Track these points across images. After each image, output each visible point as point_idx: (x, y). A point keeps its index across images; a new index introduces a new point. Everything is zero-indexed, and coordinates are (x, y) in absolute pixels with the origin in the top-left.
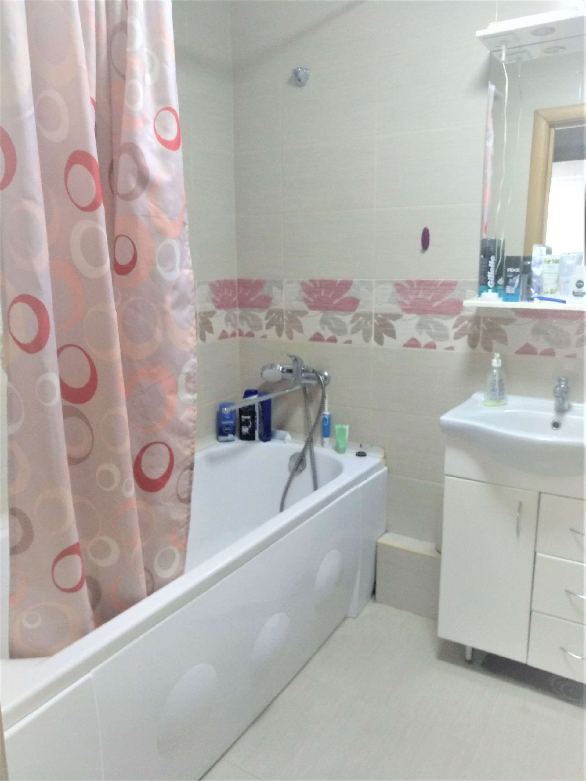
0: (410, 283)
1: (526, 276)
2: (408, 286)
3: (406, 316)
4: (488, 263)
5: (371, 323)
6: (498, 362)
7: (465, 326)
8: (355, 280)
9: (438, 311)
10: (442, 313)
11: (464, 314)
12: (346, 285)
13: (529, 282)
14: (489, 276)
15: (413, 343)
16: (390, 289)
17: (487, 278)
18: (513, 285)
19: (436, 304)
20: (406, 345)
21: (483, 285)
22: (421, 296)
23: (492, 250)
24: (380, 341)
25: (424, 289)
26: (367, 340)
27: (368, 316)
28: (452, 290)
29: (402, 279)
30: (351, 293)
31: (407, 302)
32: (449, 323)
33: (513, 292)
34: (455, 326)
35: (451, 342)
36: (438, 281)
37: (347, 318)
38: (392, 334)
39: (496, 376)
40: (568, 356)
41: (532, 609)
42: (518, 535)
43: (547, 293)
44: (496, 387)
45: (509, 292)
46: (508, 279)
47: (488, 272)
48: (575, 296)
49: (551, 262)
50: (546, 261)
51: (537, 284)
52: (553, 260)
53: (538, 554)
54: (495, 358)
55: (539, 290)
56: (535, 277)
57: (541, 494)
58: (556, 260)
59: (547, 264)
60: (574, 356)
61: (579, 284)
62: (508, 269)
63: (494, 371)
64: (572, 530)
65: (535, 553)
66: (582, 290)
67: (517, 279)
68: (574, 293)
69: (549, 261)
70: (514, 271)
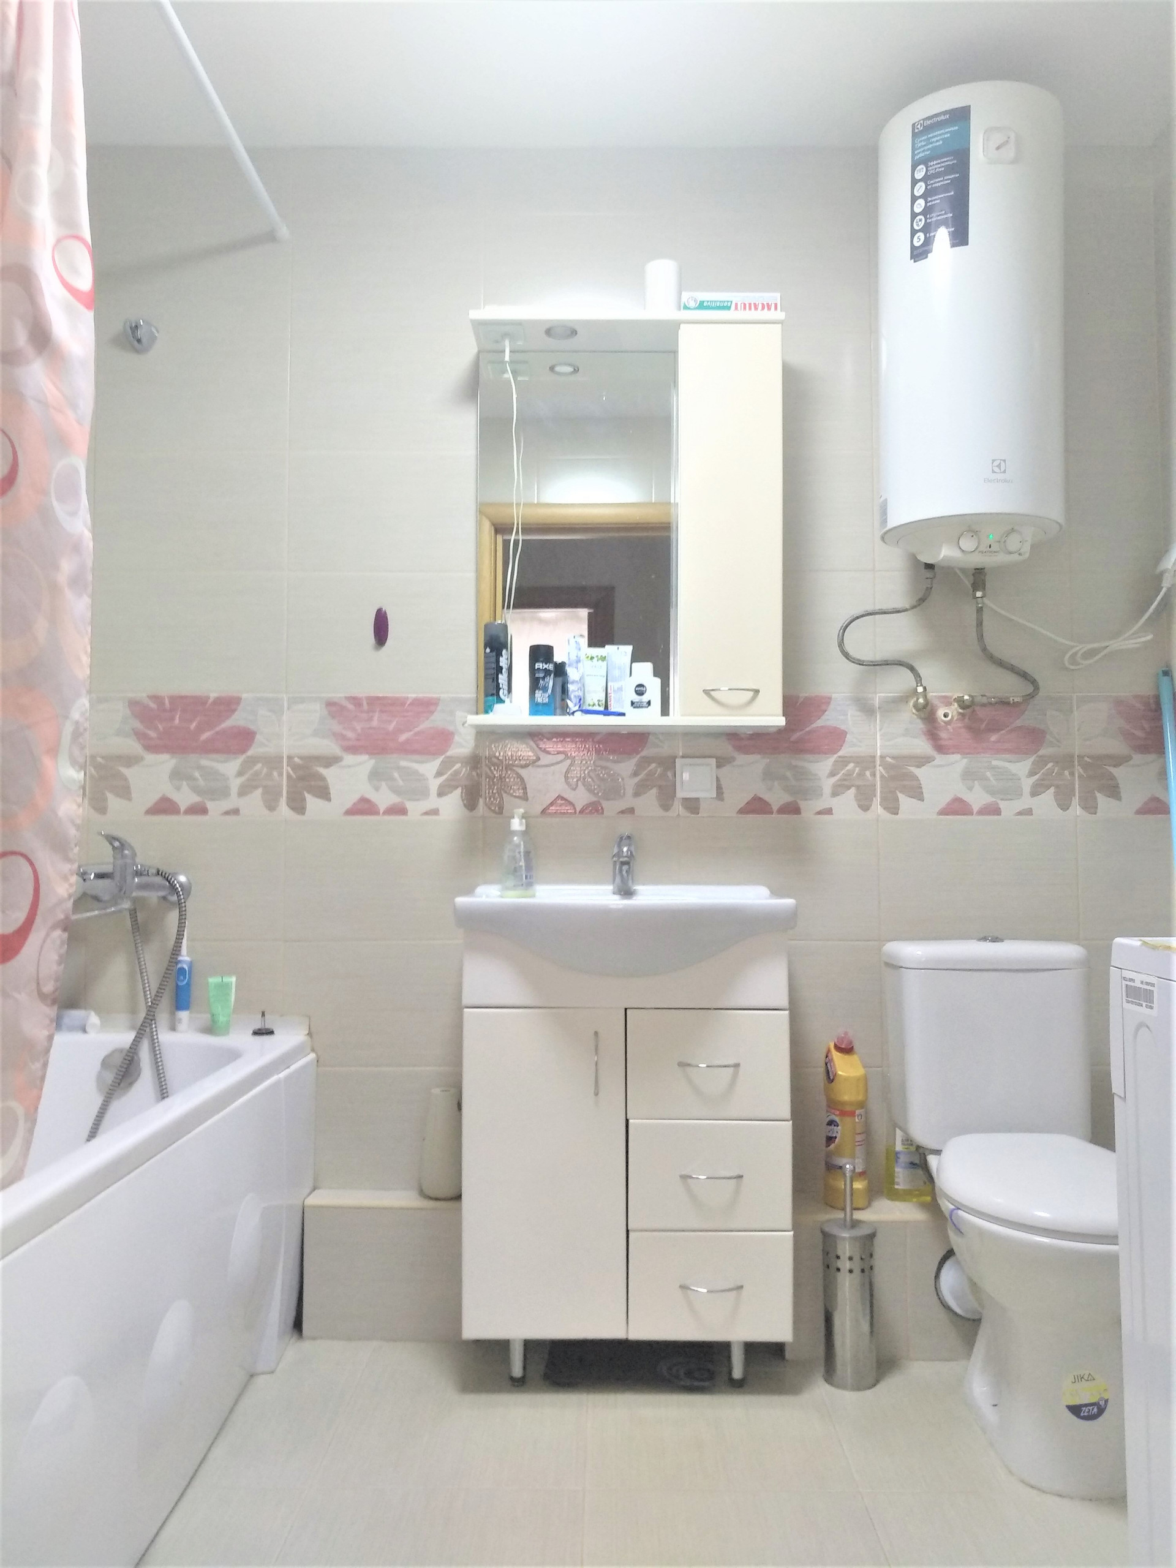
0: (356, 701)
1: (559, 680)
2: (351, 707)
3: (349, 759)
4: (498, 661)
5: (281, 775)
6: (521, 824)
7: (457, 773)
8: (244, 696)
9: (406, 749)
10: (415, 752)
11: (455, 751)
12: (228, 705)
13: (564, 691)
14: (500, 681)
15: (364, 807)
16: (316, 711)
17: (498, 684)
18: (545, 689)
19: (403, 737)
20: (350, 812)
21: (492, 695)
22: (375, 723)
23: (502, 639)
24: (298, 806)
25: (382, 711)
26: (271, 806)
27: (273, 762)
28: (432, 712)
29: (339, 695)
30: (238, 720)
31: (350, 734)
32: (428, 768)
33: (546, 700)
34: (439, 774)
35: (433, 802)
36: (408, 698)
37: (229, 767)
38: (324, 793)
39: (518, 846)
40: (622, 812)
41: (629, 1228)
42: (596, 1094)
43: (594, 705)
44: (521, 864)
45: (540, 700)
46: (538, 679)
47: (500, 676)
48: (634, 707)
49: (596, 659)
50: (588, 657)
51: (577, 693)
52: (597, 656)
53: (631, 1121)
54: (515, 816)
55: (580, 699)
56: (573, 682)
57: (628, 1010)
58: (601, 656)
59: (590, 661)
60: (631, 811)
61: (640, 690)
62: (537, 665)
63: (515, 838)
64: (682, 1065)
65: (627, 1121)
66: (645, 698)
67: (550, 681)
68: (632, 703)
69: (592, 658)
70: (546, 668)
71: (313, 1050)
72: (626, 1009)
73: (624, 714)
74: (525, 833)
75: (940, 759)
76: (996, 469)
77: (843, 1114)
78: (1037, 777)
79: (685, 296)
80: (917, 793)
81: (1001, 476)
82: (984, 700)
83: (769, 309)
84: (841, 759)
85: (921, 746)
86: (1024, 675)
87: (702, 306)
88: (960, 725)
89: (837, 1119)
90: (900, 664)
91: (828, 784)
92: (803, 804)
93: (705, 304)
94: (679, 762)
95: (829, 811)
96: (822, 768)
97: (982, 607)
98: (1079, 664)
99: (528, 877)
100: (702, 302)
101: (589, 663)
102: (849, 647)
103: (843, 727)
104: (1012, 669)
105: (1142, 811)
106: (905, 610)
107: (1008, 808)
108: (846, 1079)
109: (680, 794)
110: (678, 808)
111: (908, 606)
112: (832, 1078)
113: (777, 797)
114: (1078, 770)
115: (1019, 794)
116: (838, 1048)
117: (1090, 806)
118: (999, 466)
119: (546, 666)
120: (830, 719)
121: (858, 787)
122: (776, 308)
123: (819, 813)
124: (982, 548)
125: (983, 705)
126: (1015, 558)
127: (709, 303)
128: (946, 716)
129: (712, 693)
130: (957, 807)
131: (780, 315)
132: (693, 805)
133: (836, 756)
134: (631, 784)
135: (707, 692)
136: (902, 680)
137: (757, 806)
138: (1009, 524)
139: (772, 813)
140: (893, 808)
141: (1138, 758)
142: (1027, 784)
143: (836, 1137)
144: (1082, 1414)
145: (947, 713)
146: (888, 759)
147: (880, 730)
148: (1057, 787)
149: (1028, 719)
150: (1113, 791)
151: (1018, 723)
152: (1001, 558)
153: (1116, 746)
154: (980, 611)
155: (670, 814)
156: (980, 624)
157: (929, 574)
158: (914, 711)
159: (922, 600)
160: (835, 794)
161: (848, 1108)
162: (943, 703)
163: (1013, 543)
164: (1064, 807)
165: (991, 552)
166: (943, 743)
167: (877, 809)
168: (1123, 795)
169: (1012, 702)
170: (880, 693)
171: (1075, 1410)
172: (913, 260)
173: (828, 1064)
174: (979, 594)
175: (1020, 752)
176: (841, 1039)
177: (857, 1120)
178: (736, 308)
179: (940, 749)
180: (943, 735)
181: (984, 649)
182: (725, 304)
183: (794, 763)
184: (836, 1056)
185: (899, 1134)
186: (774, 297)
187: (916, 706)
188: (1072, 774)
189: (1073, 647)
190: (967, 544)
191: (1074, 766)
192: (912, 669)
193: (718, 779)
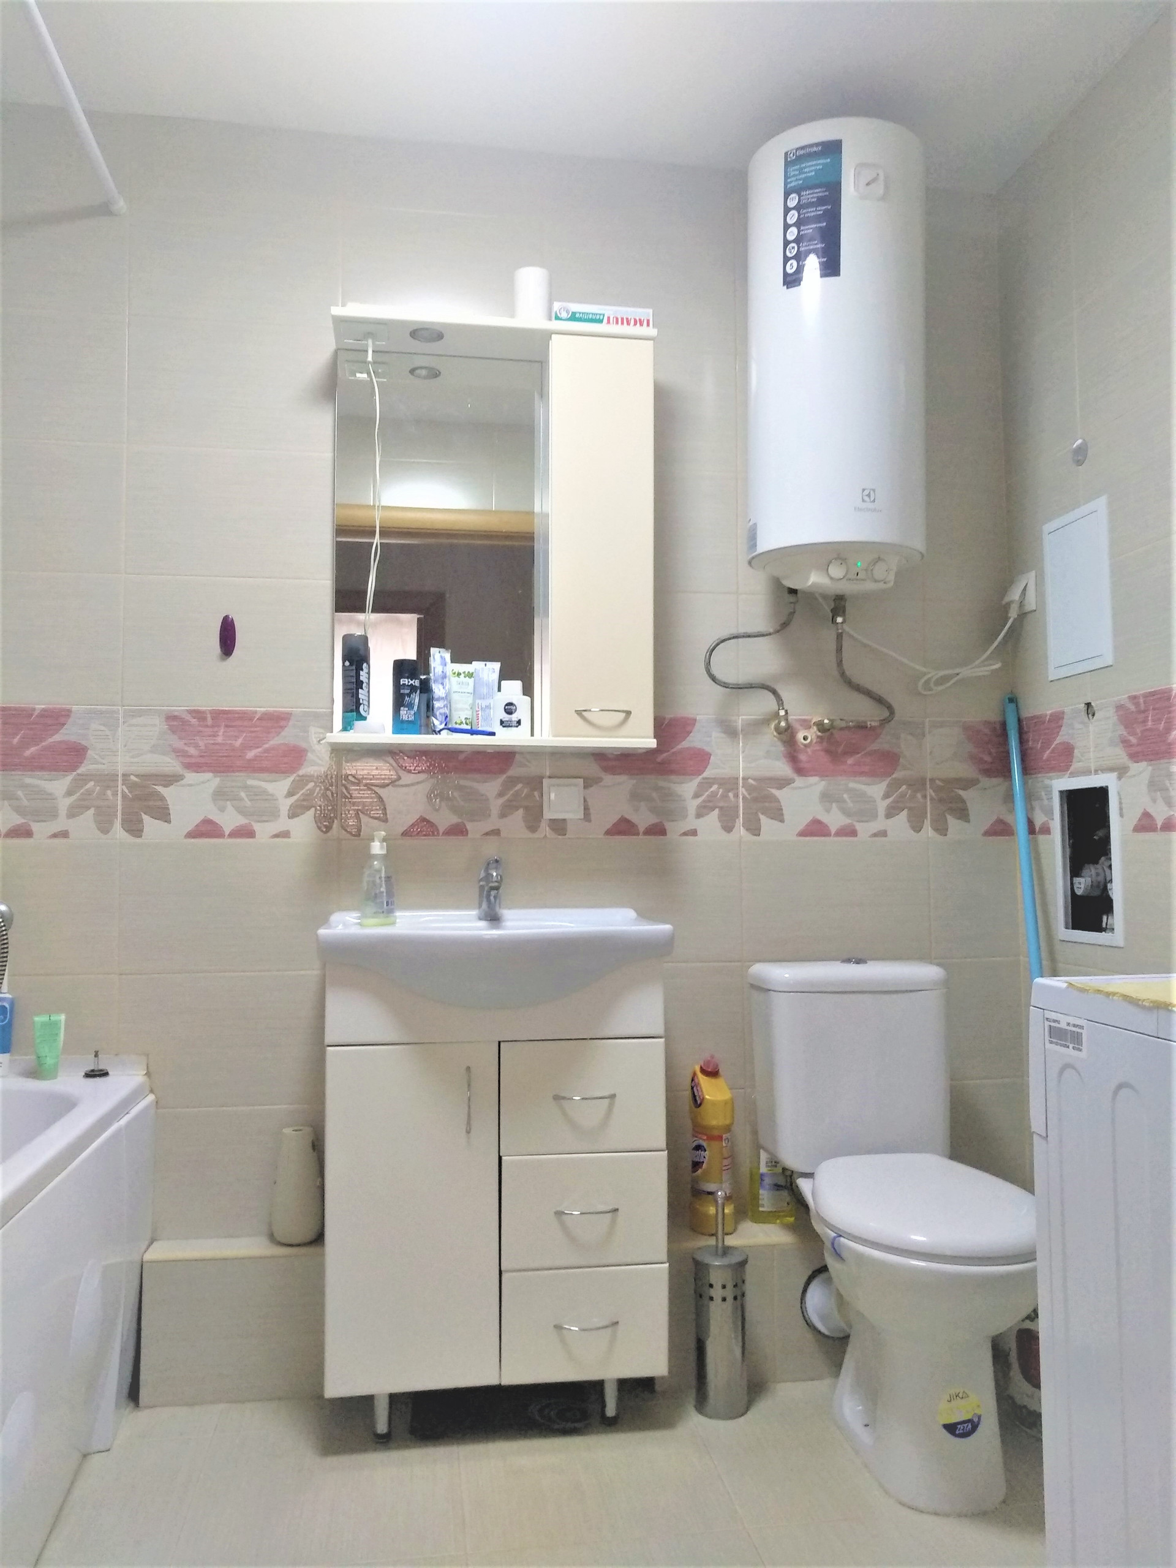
0: (198, 714)
1: (425, 696)
2: (194, 721)
3: (191, 777)
4: (358, 676)
5: (115, 794)
6: (382, 848)
7: (312, 791)
8: (75, 708)
9: (254, 767)
10: (262, 770)
11: (307, 770)
12: (57, 717)
13: (429, 708)
14: (360, 696)
15: (207, 830)
16: (157, 725)
17: (358, 699)
18: (410, 706)
19: (251, 754)
20: (191, 835)
21: (352, 711)
22: (220, 739)
23: (362, 652)
24: (134, 828)
25: (227, 726)
26: (105, 827)
27: (107, 780)
28: (282, 728)
29: (179, 709)
30: (68, 734)
31: (192, 751)
32: (279, 787)
33: (412, 718)
34: (290, 794)
35: (283, 823)
36: (256, 712)
37: (58, 786)
38: (163, 814)
39: (379, 871)
40: (487, 834)
41: (502, 1269)
42: (468, 1132)
43: (462, 723)
44: (382, 889)
45: (405, 718)
46: (403, 696)
47: (360, 691)
48: (504, 727)
49: (463, 675)
50: (454, 673)
51: (442, 711)
52: (464, 672)
53: (504, 1158)
54: (376, 839)
55: (447, 717)
56: (439, 699)
57: (502, 1044)
58: (469, 672)
59: (457, 678)
60: (496, 832)
61: (509, 708)
62: (401, 680)
63: (376, 863)
64: (557, 1098)
65: (500, 1158)
66: (514, 717)
67: (416, 698)
68: (502, 722)
69: (459, 674)
70: (412, 684)
71: (152, 1091)
72: (499, 1042)
73: (493, 734)
74: (385, 858)
75: (800, 781)
76: (866, 498)
77: (711, 1138)
78: (891, 799)
79: (557, 306)
80: (777, 815)
81: (871, 506)
82: (843, 724)
83: (641, 324)
84: (706, 781)
85: (783, 768)
86: (879, 700)
87: (574, 317)
88: (818, 748)
89: (705, 1144)
90: (764, 687)
91: (692, 805)
92: (668, 826)
93: (577, 315)
94: (546, 782)
95: (694, 833)
96: (687, 789)
97: (841, 633)
98: (930, 690)
99: (390, 903)
100: (574, 314)
101: (454, 680)
102: (715, 671)
103: (707, 749)
104: (869, 694)
105: (987, 833)
106: (770, 634)
107: (865, 829)
108: (714, 1103)
109: (548, 815)
110: (545, 829)
111: (771, 630)
112: (699, 1102)
113: (643, 819)
114: (930, 792)
115: (874, 816)
116: (703, 1071)
117: (941, 829)
118: (868, 495)
119: (411, 682)
120: (695, 740)
121: (721, 808)
122: (648, 325)
123: (685, 834)
124: (852, 575)
125: (842, 729)
126: (881, 586)
127: (581, 315)
128: (805, 738)
129: (584, 713)
130: (816, 829)
131: (652, 332)
132: (559, 826)
133: (701, 777)
134: (496, 805)
135: (579, 713)
136: (764, 704)
137: (623, 828)
138: (875, 552)
139: (638, 834)
140: (754, 829)
141: (986, 782)
142: (882, 806)
143: (703, 1162)
144: (957, 1432)
145: (806, 736)
146: (750, 781)
147: (743, 752)
148: (910, 809)
149: (882, 743)
150: (963, 813)
151: (875, 746)
152: (869, 586)
153: (965, 770)
154: (839, 637)
155: (536, 835)
156: (839, 650)
157: (792, 598)
158: (775, 734)
159: (784, 625)
160: (699, 816)
161: (716, 1133)
162: (801, 725)
163: (879, 571)
164: (917, 828)
165: (857, 580)
166: (802, 765)
167: (740, 831)
168: (972, 817)
169: (869, 726)
170: (744, 715)
171: (951, 1428)
172: (785, 287)
173: (695, 1088)
174: (839, 620)
175: (874, 774)
176: (708, 1063)
177: (724, 1145)
178: (609, 322)
179: (800, 771)
180: (803, 757)
181: (843, 674)
182: (598, 317)
183: (661, 783)
184: (702, 1079)
185: (764, 1157)
186: (646, 313)
187: (777, 728)
188: (925, 797)
189: (925, 674)
190: (836, 571)
191: (926, 790)
192: (774, 692)
193: (585, 801)
